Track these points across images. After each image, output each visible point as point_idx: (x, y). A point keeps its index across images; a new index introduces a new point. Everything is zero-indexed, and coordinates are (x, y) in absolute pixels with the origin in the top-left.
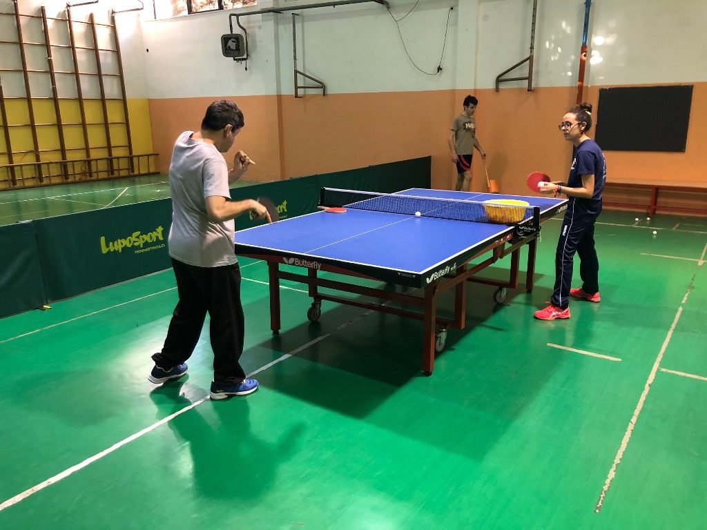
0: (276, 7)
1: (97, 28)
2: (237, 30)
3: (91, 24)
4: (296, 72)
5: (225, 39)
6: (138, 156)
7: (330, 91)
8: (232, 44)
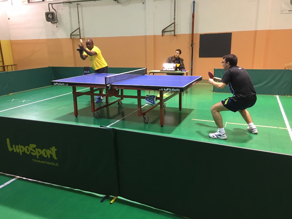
2: (52, 10)
5: (47, 14)
6: (7, 66)
8: (50, 16)
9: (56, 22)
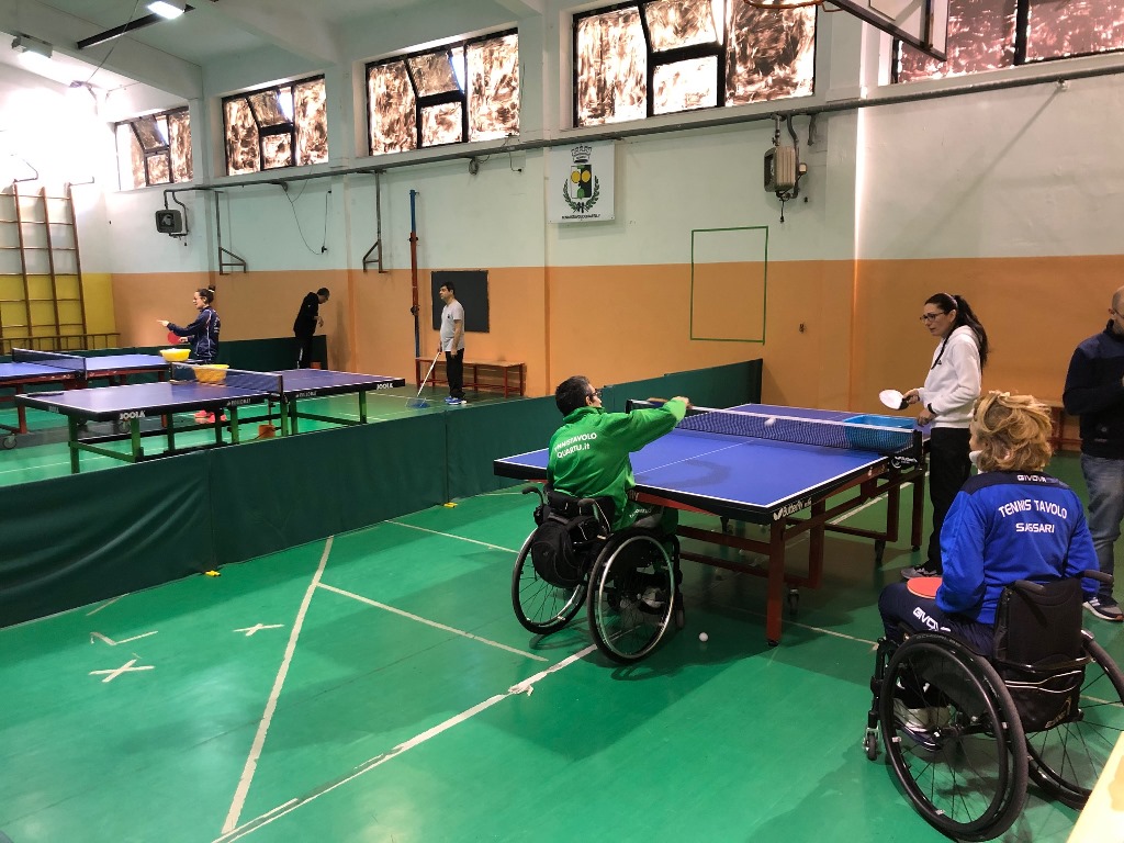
0: (207, 184)
1: (49, 203)
2: (172, 206)
3: (42, 199)
4: (220, 249)
5: (160, 216)
6: (93, 336)
7: (251, 268)
8: (166, 220)
9: (184, 231)
